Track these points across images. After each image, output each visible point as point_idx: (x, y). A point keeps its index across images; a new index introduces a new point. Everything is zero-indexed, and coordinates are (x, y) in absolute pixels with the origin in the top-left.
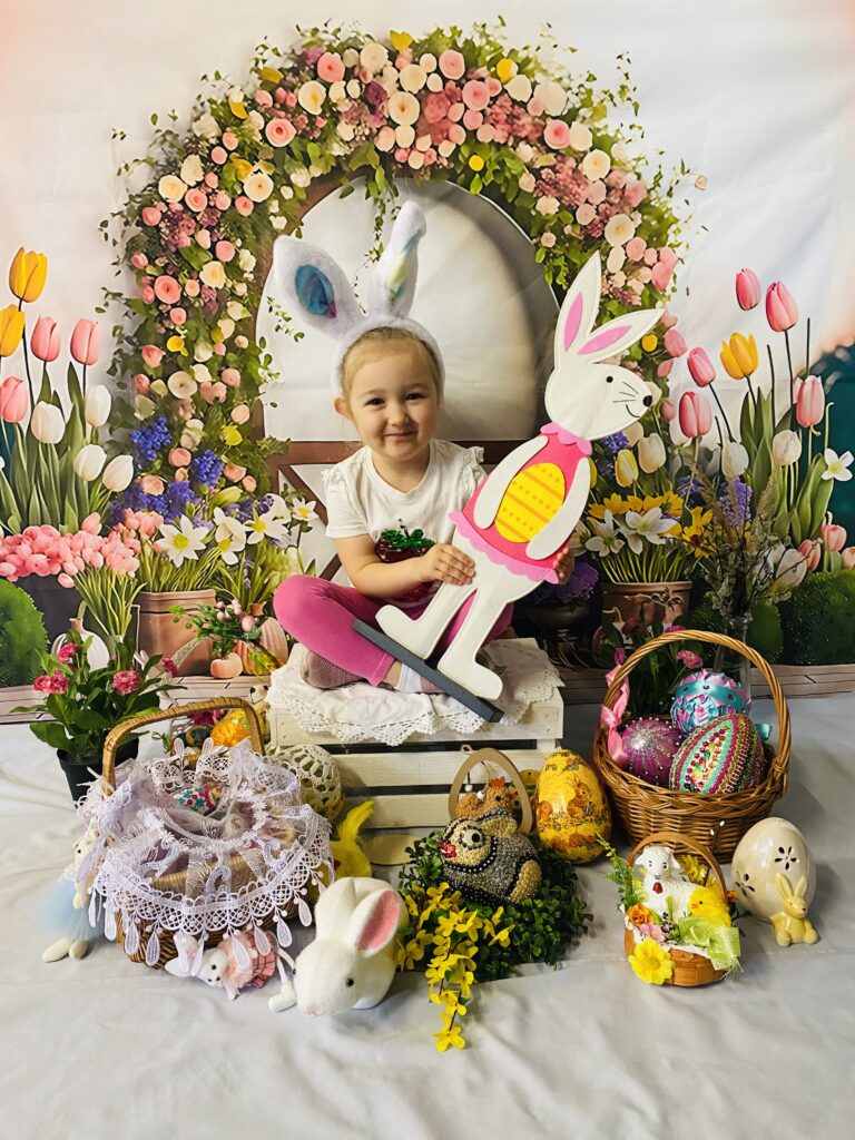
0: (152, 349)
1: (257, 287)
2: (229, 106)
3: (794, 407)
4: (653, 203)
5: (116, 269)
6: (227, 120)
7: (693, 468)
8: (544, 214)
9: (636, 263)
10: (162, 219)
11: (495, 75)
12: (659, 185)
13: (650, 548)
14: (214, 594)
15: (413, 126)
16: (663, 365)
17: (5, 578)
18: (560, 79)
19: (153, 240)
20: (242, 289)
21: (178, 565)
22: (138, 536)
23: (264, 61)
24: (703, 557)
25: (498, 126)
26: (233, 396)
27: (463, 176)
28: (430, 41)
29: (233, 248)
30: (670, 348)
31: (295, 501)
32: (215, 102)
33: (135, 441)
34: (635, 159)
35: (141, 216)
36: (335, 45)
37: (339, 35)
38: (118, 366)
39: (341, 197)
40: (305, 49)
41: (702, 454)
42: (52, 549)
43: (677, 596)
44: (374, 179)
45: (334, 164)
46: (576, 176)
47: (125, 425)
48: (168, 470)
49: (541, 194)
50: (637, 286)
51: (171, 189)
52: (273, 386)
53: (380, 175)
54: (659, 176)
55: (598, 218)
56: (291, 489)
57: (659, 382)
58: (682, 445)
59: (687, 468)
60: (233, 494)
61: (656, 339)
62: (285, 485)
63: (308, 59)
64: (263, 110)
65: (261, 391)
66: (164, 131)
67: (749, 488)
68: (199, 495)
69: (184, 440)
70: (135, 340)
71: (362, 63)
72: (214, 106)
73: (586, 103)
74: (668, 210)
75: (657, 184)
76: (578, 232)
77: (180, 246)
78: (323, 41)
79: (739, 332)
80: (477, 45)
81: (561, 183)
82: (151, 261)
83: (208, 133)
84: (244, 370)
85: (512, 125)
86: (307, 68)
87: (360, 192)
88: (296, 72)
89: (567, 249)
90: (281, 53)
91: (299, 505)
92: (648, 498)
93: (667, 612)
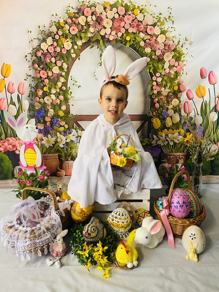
0: (40, 90)
1: (68, 73)
2: (59, 23)
3: (216, 106)
4: (177, 49)
5: (29, 68)
6: (59, 27)
7: (187, 122)
8: (147, 53)
9: (172, 66)
10: (42, 55)
11: (133, 14)
12: (179, 44)
13: (175, 144)
14: (58, 155)
15: (110, 28)
16: (179, 94)
17: (1, 152)
18: (152, 14)
19: (39, 60)
20: (63, 74)
21: (48, 148)
22: (37, 140)
23: (69, 10)
24: (190, 146)
25: (134, 28)
26: (61, 103)
27: (124, 42)
28: (115, 4)
29: (61, 62)
30: (181, 89)
31: (79, 131)
32: (56, 22)
33: (36, 115)
34: (172, 37)
35: (36, 54)
36: (89, 6)
37: (90, 3)
38: (30, 95)
39: (90, 48)
40: (80, 7)
41: (190, 119)
42: (14, 144)
43: (182, 157)
44: (100, 43)
45: (89, 39)
46: (156, 42)
47: (33, 110)
48: (45, 122)
49: (146, 47)
50: (173, 72)
51: (44, 46)
52: (72, 100)
53: (101, 42)
54: (179, 41)
55: (162, 53)
56: (77, 127)
57: (178, 99)
58: (184, 116)
59: (186, 122)
60: (62, 129)
61: (177, 87)
62: (76, 127)
63: (81, 10)
64: (69, 24)
65: (69, 101)
66: (42, 30)
67: (203, 127)
68: (53, 129)
69: (49, 115)
70: (35, 88)
71: (96, 11)
72: (55, 23)
73: (159, 21)
74: (181, 51)
75: (178, 44)
76: (156, 57)
77: (47, 62)
78: (85, 4)
79: (200, 85)
80: (128, 5)
81: (152, 44)
82: (39, 66)
83: (54, 31)
84: (64, 96)
85: (138, 27)
86: (81, 12)
87: (96, 47)
88: (78, 13)
89: (153, 62)
90: (74, 8)
91: (79, 132)
92: (175, 130)
93: (180, 161)
